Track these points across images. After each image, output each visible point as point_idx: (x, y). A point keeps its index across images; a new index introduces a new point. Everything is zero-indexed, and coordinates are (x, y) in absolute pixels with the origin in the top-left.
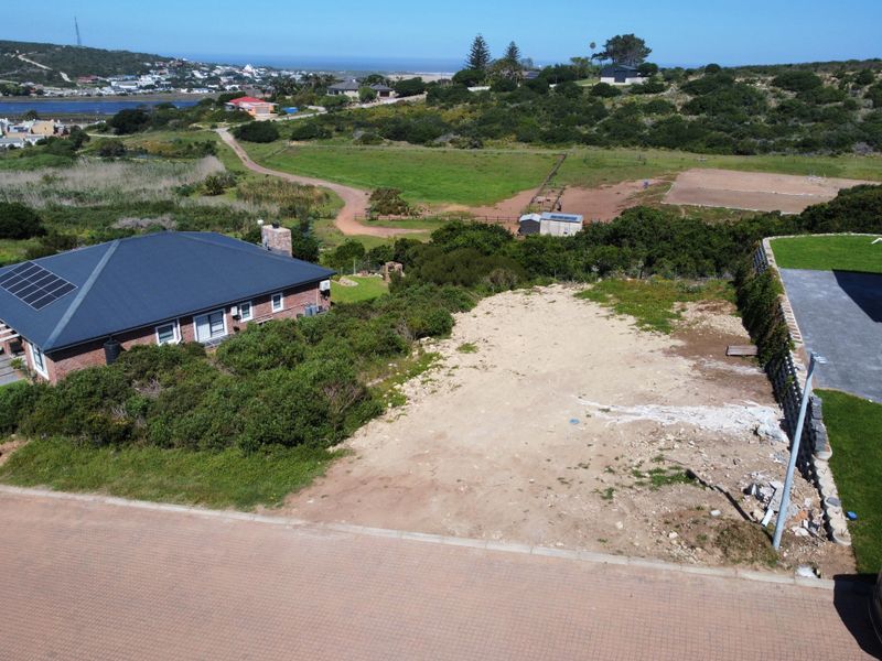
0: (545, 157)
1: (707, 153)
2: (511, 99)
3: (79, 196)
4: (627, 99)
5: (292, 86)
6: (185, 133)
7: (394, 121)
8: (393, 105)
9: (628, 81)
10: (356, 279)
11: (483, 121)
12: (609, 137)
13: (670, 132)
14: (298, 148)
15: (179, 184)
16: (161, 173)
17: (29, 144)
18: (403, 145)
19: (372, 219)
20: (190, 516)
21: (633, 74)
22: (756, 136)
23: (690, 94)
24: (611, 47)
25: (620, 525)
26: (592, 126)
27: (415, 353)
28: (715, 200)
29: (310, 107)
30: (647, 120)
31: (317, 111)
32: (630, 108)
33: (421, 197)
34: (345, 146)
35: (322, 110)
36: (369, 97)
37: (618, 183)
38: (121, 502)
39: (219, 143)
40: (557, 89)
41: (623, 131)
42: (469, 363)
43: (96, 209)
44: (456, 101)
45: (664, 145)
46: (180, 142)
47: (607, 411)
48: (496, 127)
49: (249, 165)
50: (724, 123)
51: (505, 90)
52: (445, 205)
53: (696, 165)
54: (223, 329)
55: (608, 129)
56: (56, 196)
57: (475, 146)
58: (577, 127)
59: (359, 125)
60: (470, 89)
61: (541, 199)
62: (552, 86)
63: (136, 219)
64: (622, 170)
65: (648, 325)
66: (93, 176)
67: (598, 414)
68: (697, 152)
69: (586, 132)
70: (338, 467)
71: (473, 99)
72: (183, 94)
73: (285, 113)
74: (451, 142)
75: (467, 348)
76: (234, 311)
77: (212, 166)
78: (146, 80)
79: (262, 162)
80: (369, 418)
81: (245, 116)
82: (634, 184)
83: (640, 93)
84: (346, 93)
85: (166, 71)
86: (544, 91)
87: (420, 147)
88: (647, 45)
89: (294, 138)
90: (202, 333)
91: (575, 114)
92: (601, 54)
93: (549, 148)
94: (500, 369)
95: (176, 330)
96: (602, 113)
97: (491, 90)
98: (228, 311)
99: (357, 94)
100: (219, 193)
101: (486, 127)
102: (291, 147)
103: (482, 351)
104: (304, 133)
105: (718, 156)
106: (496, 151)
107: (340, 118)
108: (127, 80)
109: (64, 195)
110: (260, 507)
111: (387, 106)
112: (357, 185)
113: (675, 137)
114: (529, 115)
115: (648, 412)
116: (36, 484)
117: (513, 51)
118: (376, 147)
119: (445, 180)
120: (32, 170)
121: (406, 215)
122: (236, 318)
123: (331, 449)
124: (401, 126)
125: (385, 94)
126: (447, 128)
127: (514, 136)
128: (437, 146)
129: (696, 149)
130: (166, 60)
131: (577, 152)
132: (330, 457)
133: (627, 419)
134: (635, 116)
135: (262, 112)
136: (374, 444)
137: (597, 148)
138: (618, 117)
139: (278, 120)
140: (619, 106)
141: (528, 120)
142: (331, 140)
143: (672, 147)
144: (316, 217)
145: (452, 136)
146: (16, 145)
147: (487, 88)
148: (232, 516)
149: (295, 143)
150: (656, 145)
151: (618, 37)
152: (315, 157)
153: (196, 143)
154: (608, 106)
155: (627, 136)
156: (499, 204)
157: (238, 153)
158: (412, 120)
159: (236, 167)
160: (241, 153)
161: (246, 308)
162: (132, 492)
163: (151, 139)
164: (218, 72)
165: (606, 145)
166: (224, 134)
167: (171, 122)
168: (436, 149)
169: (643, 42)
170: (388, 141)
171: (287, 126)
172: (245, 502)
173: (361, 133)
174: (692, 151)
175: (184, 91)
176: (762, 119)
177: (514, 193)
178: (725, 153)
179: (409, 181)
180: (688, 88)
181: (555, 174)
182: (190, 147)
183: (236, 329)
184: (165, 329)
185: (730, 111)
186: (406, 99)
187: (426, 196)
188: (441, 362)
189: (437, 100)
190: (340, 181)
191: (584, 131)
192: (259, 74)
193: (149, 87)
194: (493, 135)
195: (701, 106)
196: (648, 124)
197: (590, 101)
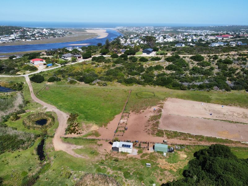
0: (125, 91)
1: (172, 89)
2: (116, 62)
4: (150, 63)
5: (52, 53)
8: (82, 64)
9: (150, 55)
11: (108, 74)
12: (144, 81)
13: (162, 80)
14: (49, 86)
15: (5, 115)
19: (66, 138)
22: (186, 82)
23: (168, 62)
26: (140, 75)
29: (56, 64)
30: (156, 72)
31: (58, 66)
32: (151, 69)
33: (84, 119)
34: (65, 85)
37: (146, 109)
39: (24, 83)
40: (130, 58)
41: (149, 79)
44: (101, 61)
45: (160, 85)
46: (12, 82)
48: (111, 76)
49: (32, 96)
50: (177, 75)
51: (115, 57)
53: (169, 96)
55: (144, 78)
57: (104, 85)
58: (135, 76)
59: (70, 75)
60: (104, 56)
61: (122, 121)
62: (128, 56)
64: (147, 100)
71: (106, 61)
72: (23, 42)
73: (48, 67)
74: (97, 83)
77: (18, 101)
78: (13, 36)
79: (37, 94)
81: (35, 69)
82: (151, 110)
83: (154, 61)
84: (68, 58)
85: (19, 33)
86: (126, 59)
87: (88, 85)
89: (49, 81)
93: (126, 86)
96: (142, 69)
97: (111, 57)
99: (71, 59)
101: (108, 77)
104: (52, 80)
105: (176, 91)
106: (111, 88)
107: (64, 71)
108: (6, 36)
111: (79, 64)
112: (65, 110)
113: (164, 82)
118: (74, 85)
119: (94, 107)
121: (77, 134)
125: (80, 58)
126: (96, 76)
127: (117, 80)
128: (93, 85)
129: (169, 87)
130: (19, 29)
131: (135, 87)
134: (152, 71)
135: (40, 66)
137: (141, 86)
138: (147, 72)
139: (45, 70)
140: (148, 66)
141: (121, 73)
142: (60, 82)
143: (162, 85)
144: (48, 136)
145: (98, 81)
149: (49, 83)
150: (158, 85)
152: (54, 91)
153: (17, 83)
154: (144, 67)
155: (150, 81)
156: (108, 125)
157: (30, 88)
158: (86, 73)
159: (27, 98)
160: (31, 89)
164: (35, 32)
165: (143, 84)
166: (27, 78)
167: (11, 71)
170: (78, 82)
171: (47, 75)
173: (70, 78)
175: (24, 40)
176: (188, 72)
177: (114, 116)
178: (178, 89)
179: (82, 107)
180: (167, 59)
181: (127, 103)
182: (15, 85)
185: (179, 70)
186: (85, 60)
187: (86, 118)
189: (95, 61)
191: (137, 77)
192: (48, 32)
193: (13, 40)
194: (110, 80)
195: (171, 68)
196: (156, 75)
197: (139, 64)
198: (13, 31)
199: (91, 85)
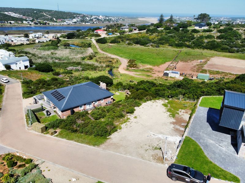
0: (176, 51)
1: (221, 52)
2: (169, 33)
3: (60, 59)
4: (201, 34)
5: (111, 26)
6: (84, 40)
7: (137, 39)
8: (137, 33)
9: (203, 28)
10: (119, 93)
11: (160, 40)
12: (194, 46)
13: (211, 45)
14: (111, 46)
15: (82, 56)
16: (78, 53)
17: (47, 41)
18: (138, 46)
19: (128, 69)
20: (86, 147)
21: (204, 26)
22: (236, 47)
23: (220, 33)
24: (200, 17)
25: (146, 155)
26: (190, 42)
27: (126, 117)
28: (217, 68)
29: (116, 33)
30: (206, 41)
31: (117, 34)
32: (202, 37)
33: (141, 62)
34: (123, 46)
35: (119, 34)
36: (131, 31)
37: (193, 61)
38: (76, 143)
39: (92, 43)
40: (182, 30)
41: (198, 44)
42: (134, 121)
43: (63, 63)
44: (154, 32)
45: (209, 49)
46: (83, 43)
47: (154, 135)
48: (163, 41)
49: (99, 50)
50: (228, 42)
51: (168, 30)
52: (146, 65)
53: (216, 55)
54: (91, 106)
55: (194, 43)
56: (54, 59)
57: (157, 47)
58: (186, 42)
59: (128, 40)
60: (158, 29)
61: (171, 65)
62: (181, 29)
63: (72, 67)
64: (195, 56)
65: (171, 116)
66: (62, 53)
67: (152, 135)
68: (218, 51)
69: (188, 44)
70: (108, 141)
71: (159, 32)
72: (84, 24)
73: (109, 35)
74: (151, 45)
75: (136, 117)
76: (94, 103)
77: (90, 51)
78: (75, 20)
79: (102, 50)
80: (115, 132)
81: (99, 36)
82: (198, 61)
83: (205, 32)
84: (125, 30)
85: (79, 18)
86: (178, 30)
87: (143, 47)
88: (210, 16)
89: (111, 43)
90: (87, 107)
91: (186, 38)
92: (197, 18)
93: (177, 48)
94: (140, 123)
95: (83, 106)
96: (193, 38)
97: (164, 29)
98: (93, 102)
99: (128, 30)
100: (91, 59)
101: (161, 41)
102: (110, 45)
103: (138, 118)
104: (113, 42)
105: (224, 53)
106: (162, 49)
107: (123, 37)
108: (69, 20)
109: (56, 59)
110: (96, 146)
111: (135, 34)
112: (125, 58)
113: (213, 46)
114: (173, 38)
115: (160, 136)
116: (64, 138)
117: (172, 17)
118: (131, 46)
119: (148, 57)
120: (48, 50)
121: (136, 68)
122: (94, 104)
123: (108, 137)
124: (138, 40)
125: (135, 30)
126: (150, 41)
127: (168, 44)
128: (147, 46)
129: (218, 50)
130: (80, 14)
131: (185, 50)
132: (107, 139)
133: (156, 137)
134: (202, 39)
135: (103, 34)
136: (115, 137)
137: (190, 49)
138: (197, 40)
139: (107, 37)
140: (199, 36)
141: (172, 39)
142: (120, 44)
143: (211, 49)
144: (114, 67)
145: (152, 44)
146: (44, 41)
147: (163, 29)
148: (92, 147)
149: (111, 44)
150: (207, 48)
151: (202, 14)
152: (115, 49)
153: (87, 43)
154: (195, 36)
155: (199, 46)
156: (160, 66)
158: (141, 39)
159: (96, 51)
160: (97, 47)
161: (96, 102)
162: (78, 141)
163: (76, 41)
164: (93, 18)
165: (193, 48)
166: (93, 41)
167: (81, 37)
168: (147, 47)
169: (209, 15)
170: (134, 44)
171: (109, 39)
172: (94, 145)
173: (128, 42)
174: (217, 51)
176: (239, 41)
177: (165, 63)
178: (226, 52)
179: (138, 57)
180: (220, 31)
181: (177, 57)
182: (85, 44)
183: (94, 106)
184: (81, 106)
185: (230, 39)
186: (141, 31)
187: (142, 62)
188: (130, 120)
189: (149, 32)
190: (121, 57)
191: (187, 43)
192: (103, 18)
193: (75, 22)
194: (162, 44)
195: (222, 37)
196: (206, 42)
197: (191, 34)
198: (75, 16)
199: (145, 46)
